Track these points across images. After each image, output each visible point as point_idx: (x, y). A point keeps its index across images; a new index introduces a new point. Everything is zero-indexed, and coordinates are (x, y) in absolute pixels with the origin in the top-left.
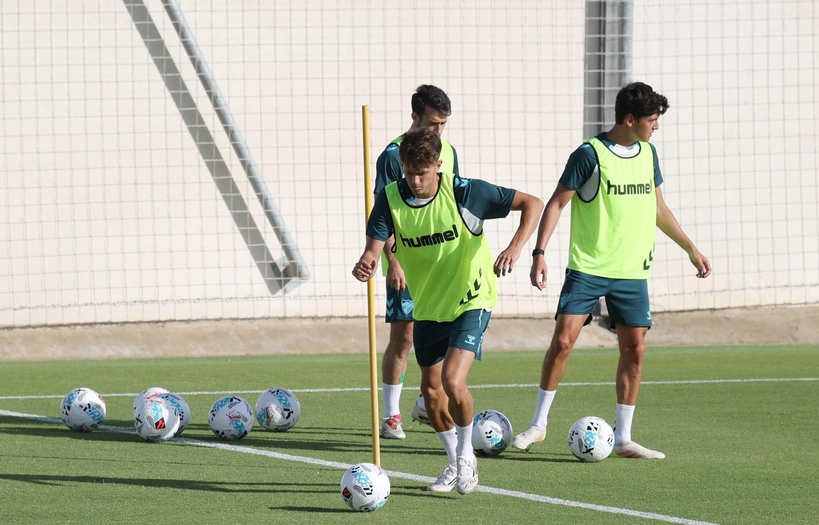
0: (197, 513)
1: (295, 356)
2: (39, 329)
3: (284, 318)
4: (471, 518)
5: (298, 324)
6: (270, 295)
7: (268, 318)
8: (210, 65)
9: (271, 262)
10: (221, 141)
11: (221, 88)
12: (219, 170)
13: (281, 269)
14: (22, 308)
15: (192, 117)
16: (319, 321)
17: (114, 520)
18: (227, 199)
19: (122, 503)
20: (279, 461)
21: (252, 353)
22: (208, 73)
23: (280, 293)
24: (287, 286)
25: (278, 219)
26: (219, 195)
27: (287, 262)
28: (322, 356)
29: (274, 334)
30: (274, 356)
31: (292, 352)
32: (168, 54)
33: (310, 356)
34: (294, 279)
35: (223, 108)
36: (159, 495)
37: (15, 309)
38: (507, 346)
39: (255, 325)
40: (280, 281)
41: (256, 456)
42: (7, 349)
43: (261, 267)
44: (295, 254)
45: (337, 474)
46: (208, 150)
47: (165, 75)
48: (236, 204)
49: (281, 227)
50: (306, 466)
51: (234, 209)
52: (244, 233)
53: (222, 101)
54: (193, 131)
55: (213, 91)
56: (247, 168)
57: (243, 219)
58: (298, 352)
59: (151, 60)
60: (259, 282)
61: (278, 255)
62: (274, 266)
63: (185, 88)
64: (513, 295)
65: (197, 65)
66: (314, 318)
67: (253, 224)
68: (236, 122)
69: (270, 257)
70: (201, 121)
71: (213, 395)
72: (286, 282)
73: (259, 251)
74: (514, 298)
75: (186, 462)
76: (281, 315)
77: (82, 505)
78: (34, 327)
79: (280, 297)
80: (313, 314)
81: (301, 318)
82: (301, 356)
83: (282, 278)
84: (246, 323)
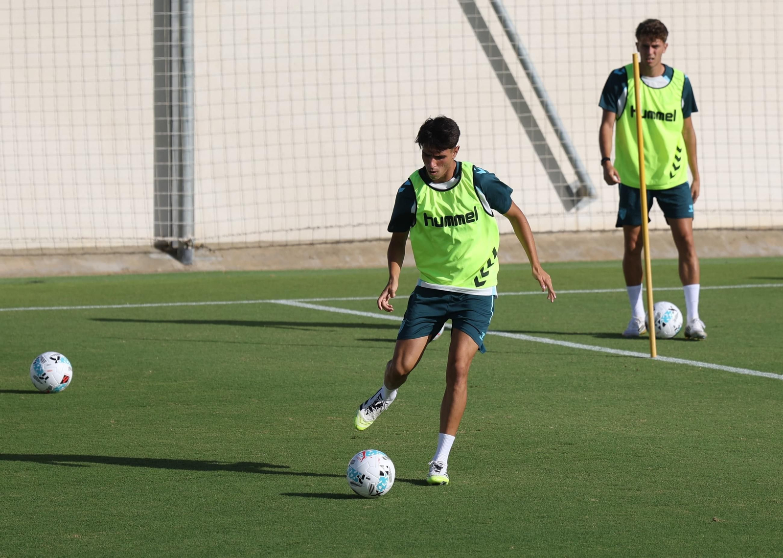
0: (504, 393)
1: (586, 263)
2: (374, 243)
3: (577, 232)
4: (732, 395)
5: (589, 236)
6: (564, 211)
7: (563, 232)
8: (514, 23)
9: (565, 184)
10: (524, 84)
11: (523, 41)
12: (522, 108)
13: (574, 190)
14: (359, 225)
15: (499, 65)
16: (606, 234)
17: (435, 398)
18: (529, 133)
19: (442, 385)
20: (573, 349)
21: (551, 260)
22: (512, 28)
23: (573, 210)
24: (580, 204)
25: (572, 149)
26: (522, 130)
27: (579, 184)
28: (608, 262)
29: (568, 244)
30: (569, 263)
31: (583, 259)
32: (479, 13)
33: (598, 262)
34: (585, 199)
35: (525, 57)
36: (473, 378)
37: (354, 226)
38: (763, 253)
39: (552, 238)
40: (573, 201)
41: (553, 345)
42: (348, 259)
43: (557, 189)
44: (586, 178)
45: (621, 360)
46: (513, 92)
47: (477, 30)
48: (536, 137)
49: (574, 155)
50: (595, 354)
51: (535, 141)
52: (543, 161)
53: (525, 52)
54: (500, 77)
55: (517, 43)
56: (545, 105)
57: (542, 149)
58: (588, 259)
59: (465, 19)
60: (556, 202)
61: (571, 178)
62: (568, 188)
63: (493, 41)
64: (767, 211)
65: (503, 21)
66: (603, 231)
67: (550, 153)
68: (537, 69)
69: (564, 181)
70: (507, 69)
71: (519, 296)
72: (579, 201)
73: (556, 176)
74: (769, 213)
75: (494, 351)
76: (574, 228)
77: (409, 386)
78: (370, 241)
79: (573, 213)
80: (601, 228)
81: (591, 231)
82: (592, 262)
83: (575, 198)
84: (545, 236)
